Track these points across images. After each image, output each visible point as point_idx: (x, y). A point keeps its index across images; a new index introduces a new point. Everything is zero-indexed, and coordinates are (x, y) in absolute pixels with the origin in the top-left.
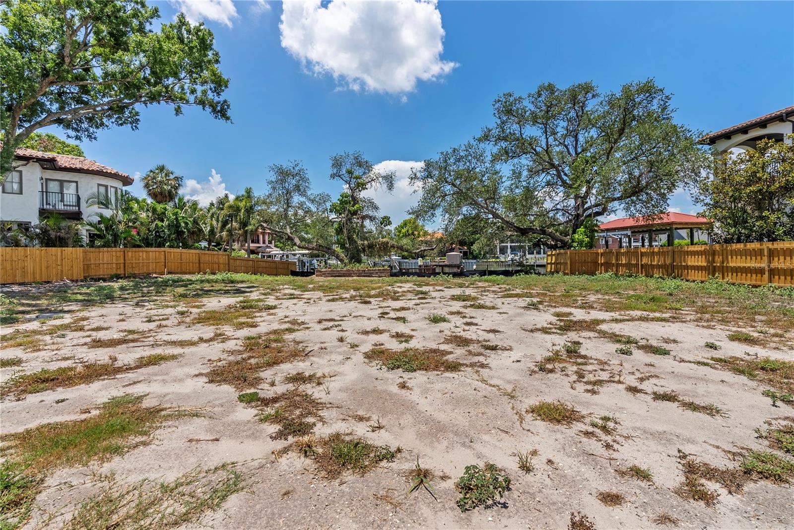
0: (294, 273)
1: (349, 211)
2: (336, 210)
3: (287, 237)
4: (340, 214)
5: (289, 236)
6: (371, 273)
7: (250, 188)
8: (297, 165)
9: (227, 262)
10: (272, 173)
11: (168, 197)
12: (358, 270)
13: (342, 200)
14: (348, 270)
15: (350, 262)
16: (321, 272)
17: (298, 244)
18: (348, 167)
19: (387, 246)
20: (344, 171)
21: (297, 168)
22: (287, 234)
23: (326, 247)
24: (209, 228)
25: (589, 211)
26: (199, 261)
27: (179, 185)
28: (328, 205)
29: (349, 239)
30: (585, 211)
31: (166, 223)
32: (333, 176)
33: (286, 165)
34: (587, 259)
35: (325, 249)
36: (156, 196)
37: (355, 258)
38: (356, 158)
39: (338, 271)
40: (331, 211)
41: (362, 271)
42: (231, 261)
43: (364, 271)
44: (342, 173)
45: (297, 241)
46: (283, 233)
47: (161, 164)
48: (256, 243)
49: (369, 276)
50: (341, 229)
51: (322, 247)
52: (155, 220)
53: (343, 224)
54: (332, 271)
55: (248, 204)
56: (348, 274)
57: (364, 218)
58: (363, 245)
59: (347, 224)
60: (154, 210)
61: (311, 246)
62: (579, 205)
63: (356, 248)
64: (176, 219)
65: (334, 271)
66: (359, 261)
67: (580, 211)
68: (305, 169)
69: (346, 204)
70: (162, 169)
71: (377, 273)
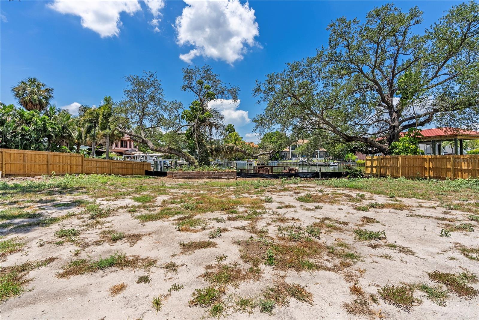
0: (149, 173)
1: (199, 119)
2: (187, 117)
3: (141, 141)
4: (191, 121)
5: (143, 140)
6: (221, 175)
7: (110, 97)
8: (151, 76)
9: (81, 163)
10: (128, 83)
11: (38, 107)
12: (208, 173)
13: (193, 107)
14: (198, 172)
15: (200, 165)
16: (172, 174)
17: (151, 147)
18: (199, 79)
19: (233, 150)
20: (194, 83)
21: (152, 79)
22: (141, 138)
23: (178, 151)
24: (77, 134)
25: (404, 124)
26: (48, 162)
27: (50, 96)
28: (180, 111)
29: (199, 143)
30: (401, 122)
31: (32, 127)
32: (184, 88)
33: (142, 76)
34: (415, 164)
35: (177, 152)
36: (27, 104)
37: (204, 161)
38: (206, 72)
39: (189, 173)
40: (183, 118)
41: (212, 173)
42: (85, 162)
43: (214, 173)
44: (193, 85)
45: (150, 144)
46: (137, 136)
47: (33, 77)
48: (124, 147)
49: (218, 178)
50: (192, 135)
51: (174, 150)
52: (21, 124)
53: (194, 130)
54: (183, 173)
55: (106, 111)
56: (199, 176)
57: (211, 126)
58: (211, 149)
59: (197, 130)
60: (22, 115)
61: (163, 149)
62: (394, 118)
63: (206, 151)
64: (44, 125)
65: (185, 173)
66: (208, 164)
67: (396, 123)
68: (159, 80)
69: (196, 111)
70: (33, 81)
71: (226, 175)
